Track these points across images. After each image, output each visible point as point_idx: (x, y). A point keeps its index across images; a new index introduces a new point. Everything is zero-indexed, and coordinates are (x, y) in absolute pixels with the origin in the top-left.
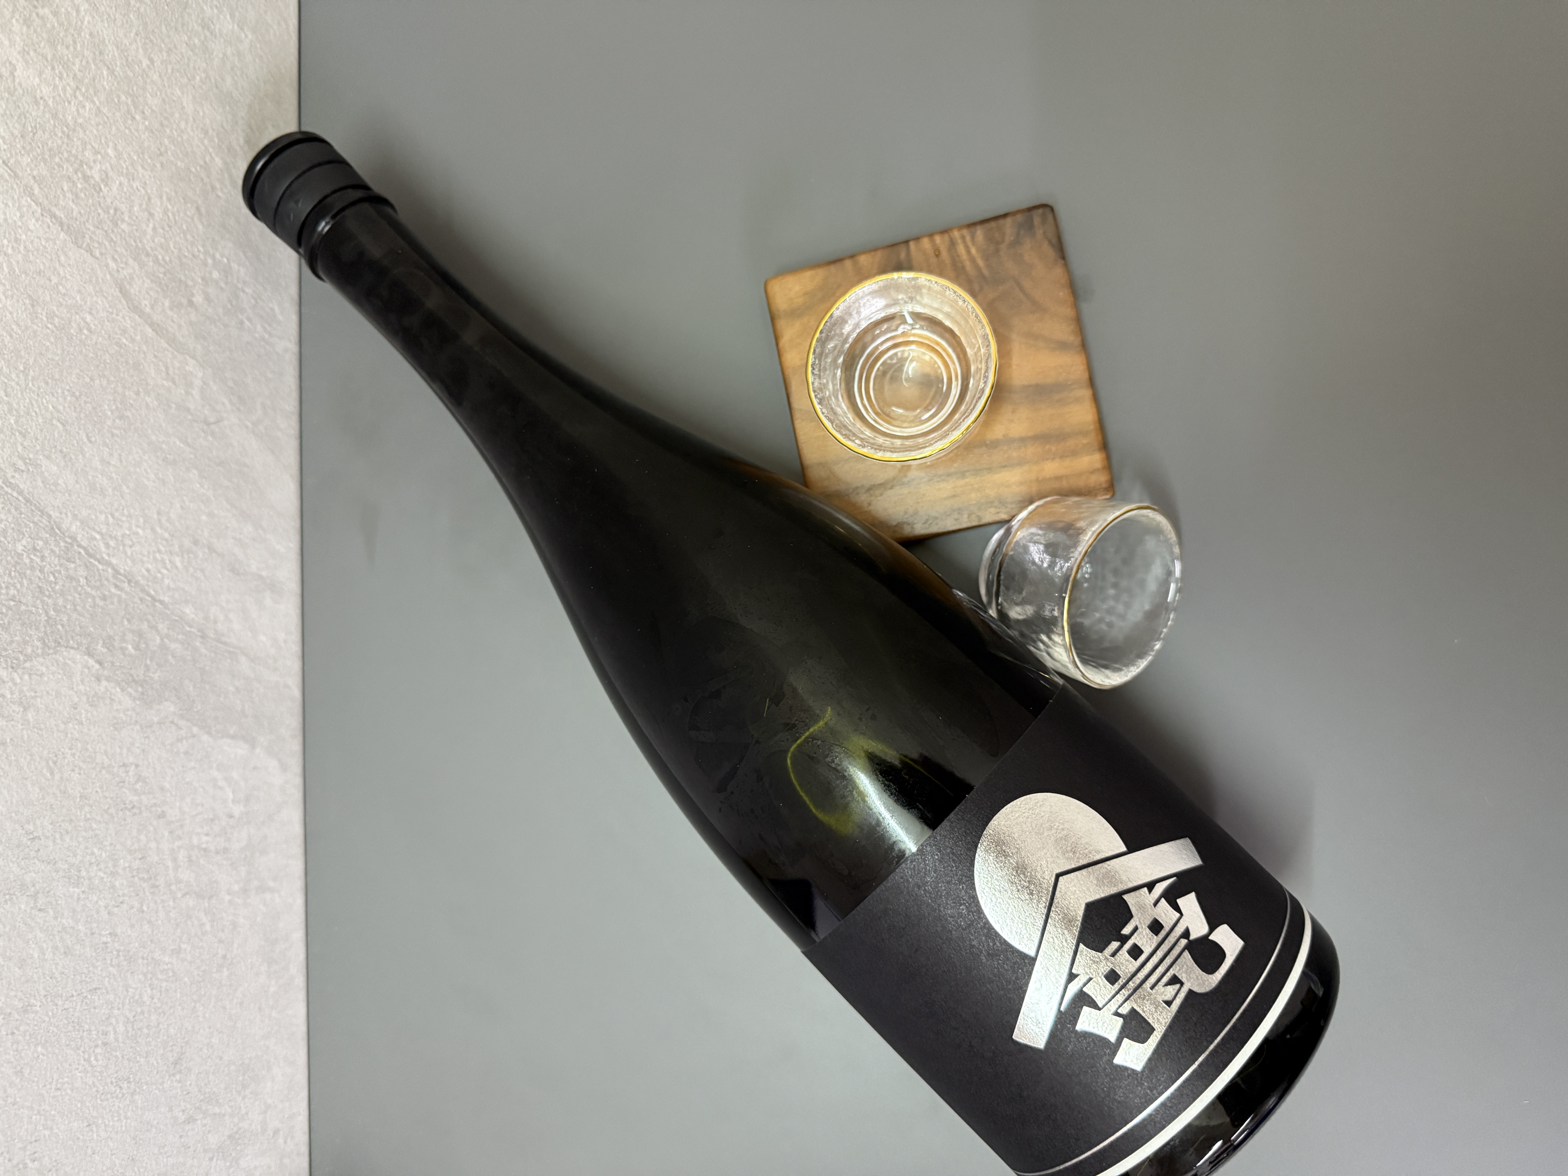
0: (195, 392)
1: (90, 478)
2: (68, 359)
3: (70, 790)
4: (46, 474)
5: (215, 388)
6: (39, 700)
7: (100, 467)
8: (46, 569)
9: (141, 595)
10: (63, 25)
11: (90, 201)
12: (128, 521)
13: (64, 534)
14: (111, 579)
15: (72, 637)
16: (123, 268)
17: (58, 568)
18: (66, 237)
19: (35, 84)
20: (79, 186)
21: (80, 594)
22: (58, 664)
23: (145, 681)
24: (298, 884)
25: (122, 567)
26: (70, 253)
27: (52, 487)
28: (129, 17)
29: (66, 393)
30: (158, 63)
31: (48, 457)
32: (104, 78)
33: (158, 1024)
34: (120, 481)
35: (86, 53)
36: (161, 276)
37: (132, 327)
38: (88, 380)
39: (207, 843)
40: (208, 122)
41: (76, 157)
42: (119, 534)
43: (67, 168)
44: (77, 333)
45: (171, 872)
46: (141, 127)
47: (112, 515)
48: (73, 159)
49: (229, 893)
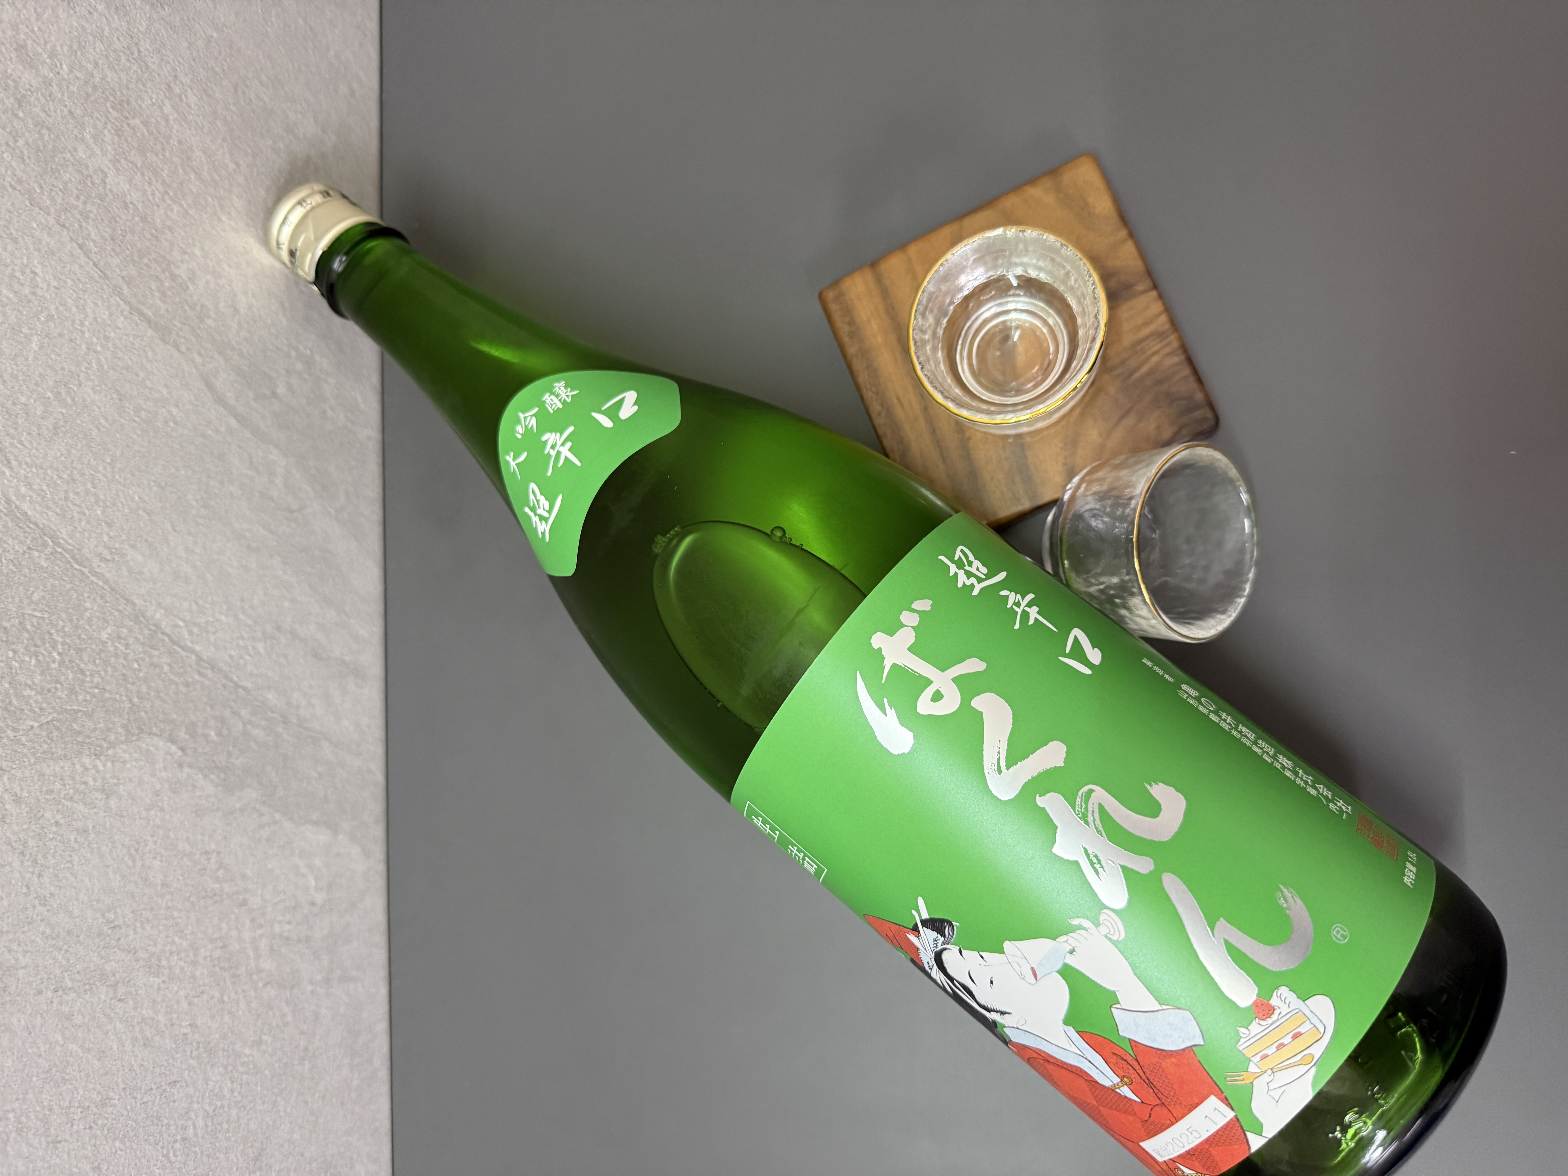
0: (278, 481)
3: (151, 877)
4: (131, 563)
5: (298, 476)
6: (121, 787)
8: (130, 657)
9: (224, 681)
13: (148, 621)
14: (194, 666)
15: (155, 724)
16: (208, 362)
17: (142, 655)
19: (125, 190)
20: (167, 284)
21: (163, 681)
22: (141, 751)
24: (382, 973)
27: (138, 577)
31: (133, 547)
33: (239, 1118)
35: (175, 159)
36: (246, 368)
38: (173, 471)
39: (289, 931)
42: (203, 621)
47: (196, 602)
48: (160, 259)
49: (311, 982)
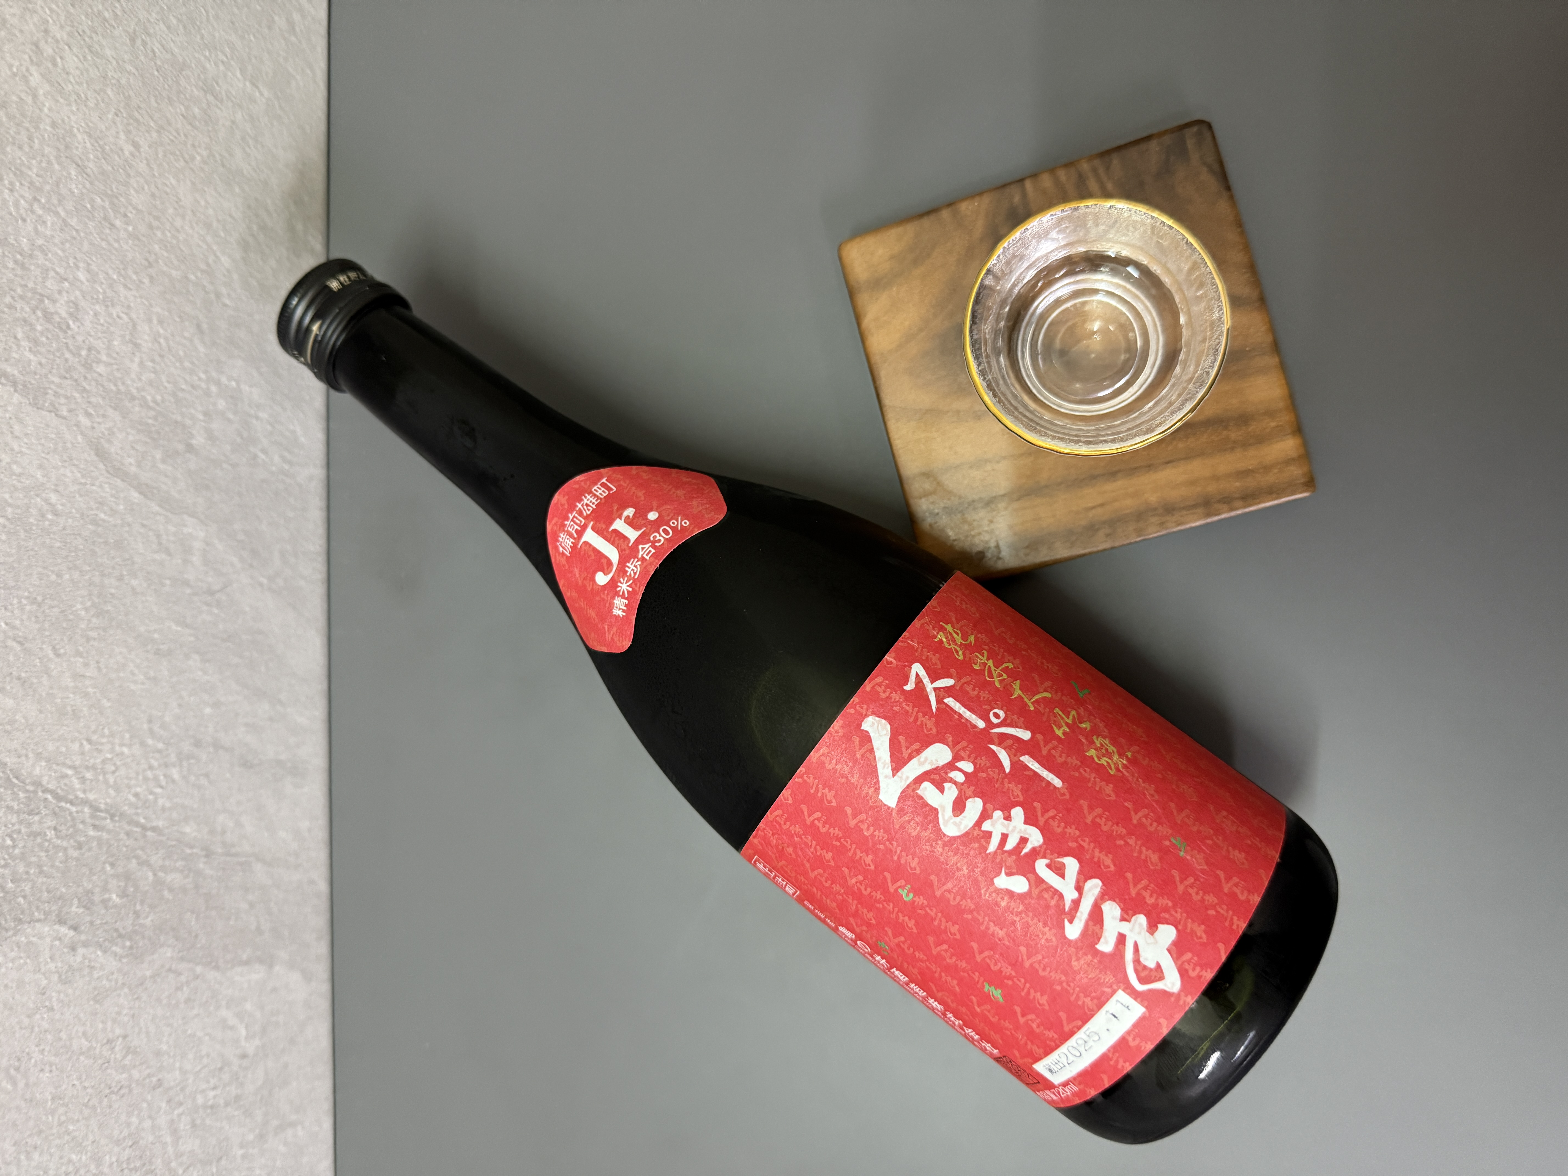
0: (196, 559)
1: (59, 701)
2: (25, 557)
3: (38, 1095)
5: (220, 546)
7: (72, 684)
9: (128, 828)
10: (15, 118)
11: (54, 345)
12: (109, 742)
13: (23, 782)
14: (89, 820)
15: (38, 908)
16: (99, 423)
17: (16, 827)
18: (21, 399)
20: (39, 328)
21: (47, 851)
22: (19, 947)
23: (135, 931)
24: (326, 1106)
25: (103, 801)
26: (27, 418)
28: (106, 93)
29: (24, 602)
30: (145, 147)
32: (71, 179)
34: (98, 694)
35: (47, 150)
37: (112, 496)
38: (53, 577)
39: (215, 1097)
40: (212, 213)
41: (34, 292)
42: (98, 761)
43: (22, 308)
44: (40, 521)
45: (169, 1148)
46: (123, 235)
47: (89, 741)
48: (29, 295)
49: (242, 1146)
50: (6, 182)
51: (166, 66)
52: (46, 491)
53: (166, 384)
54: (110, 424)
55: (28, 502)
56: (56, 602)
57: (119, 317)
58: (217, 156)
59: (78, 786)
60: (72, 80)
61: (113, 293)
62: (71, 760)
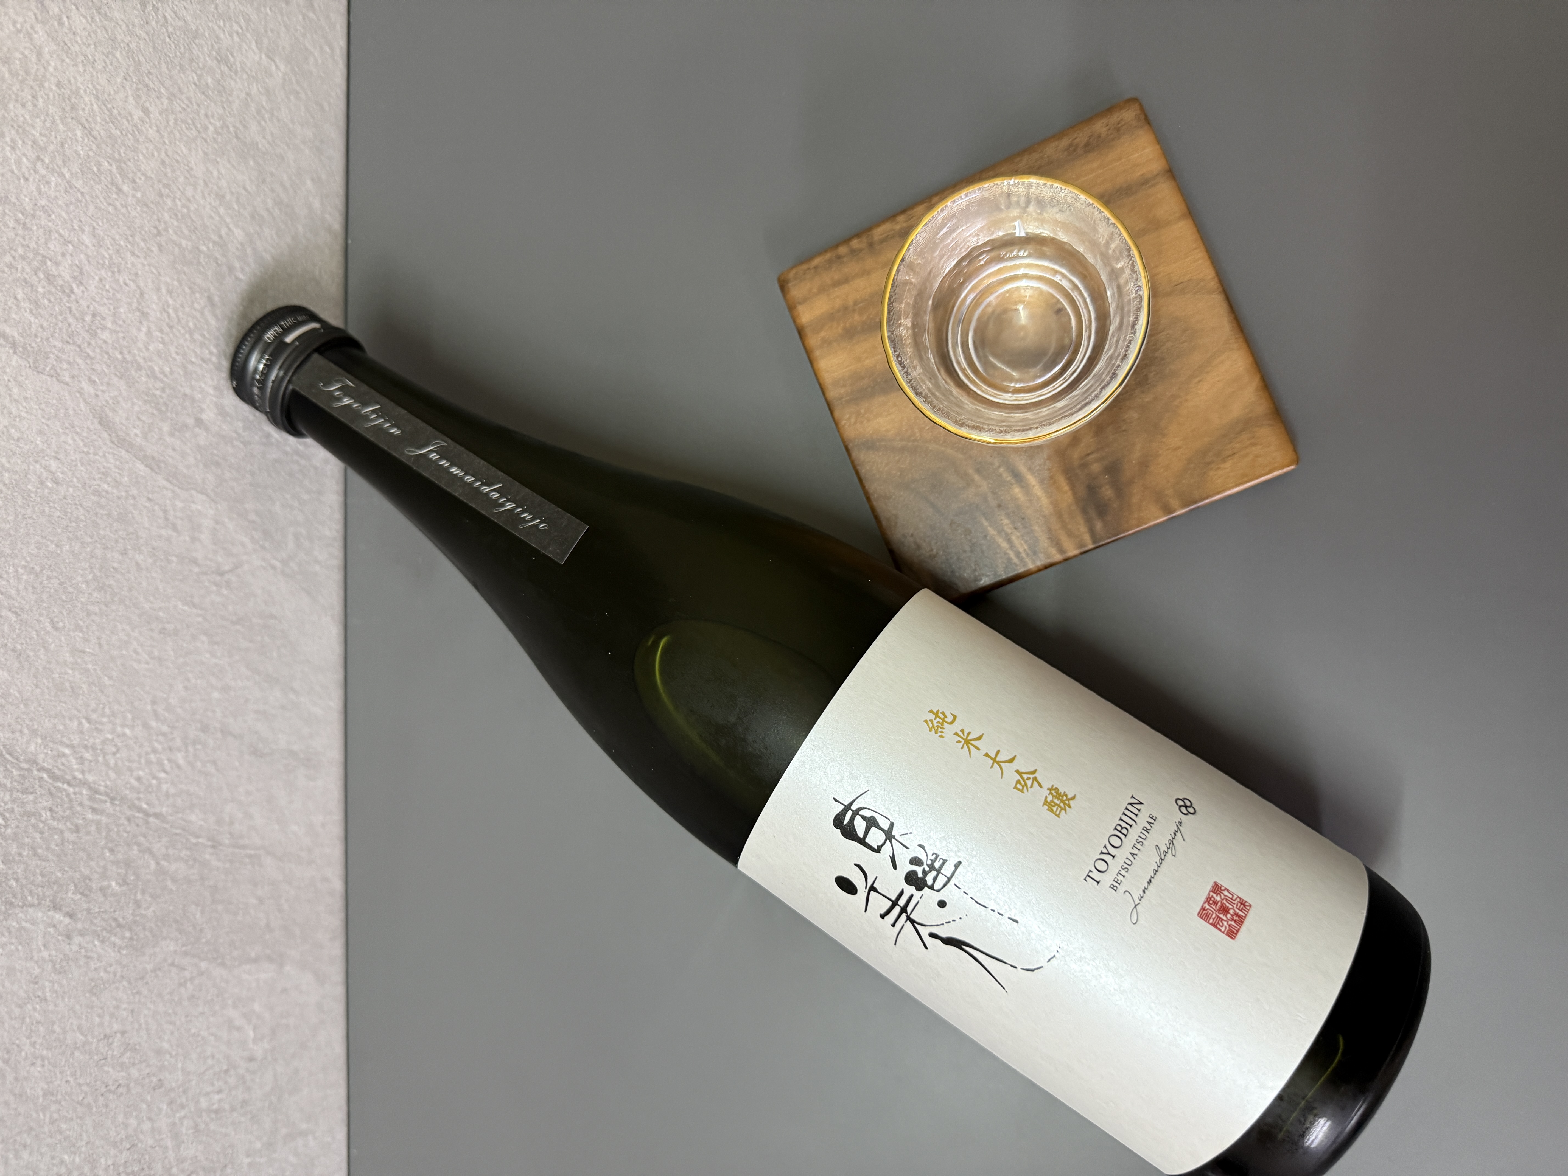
1: (57, 676)
2: (23, 525)
7: (70, 659)
10: (18, 74)
12: (110, 722)
18: (20, 361)
23: (135, 922)
25: (103, 784)
29: (21, 571)
30: (155, 114)
32: (77, 141)
37: (116, 467)
40: (225, 185)
41: (36, 253)
45: (171, 1152)
46: (130, 201)
50: (8, 139)
51: (178, 33)
52: (46, 458)
53: (174, 355)
54: (116, 393)
55: (26, 469)
56: (55, 574)
57: (126, 285)
58: (230, 126)
59: (75, 767)
60: (79, 42)
61: (120, 259)
62: (69, 738)
